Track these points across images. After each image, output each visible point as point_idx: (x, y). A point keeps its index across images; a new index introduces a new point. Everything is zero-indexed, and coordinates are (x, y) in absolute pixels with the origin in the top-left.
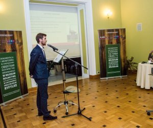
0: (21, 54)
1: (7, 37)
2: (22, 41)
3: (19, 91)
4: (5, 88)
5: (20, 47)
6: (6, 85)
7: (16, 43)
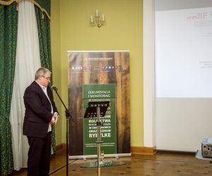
0: (125, 88)
1: (103, 62)
2: (129, 68)
3: (112, 144)
4: (90, 136)
5: (124, 77)
6: (92, 131)
7: (117, 71)
